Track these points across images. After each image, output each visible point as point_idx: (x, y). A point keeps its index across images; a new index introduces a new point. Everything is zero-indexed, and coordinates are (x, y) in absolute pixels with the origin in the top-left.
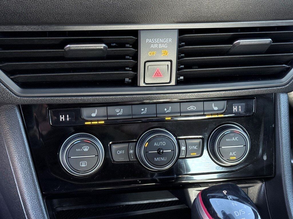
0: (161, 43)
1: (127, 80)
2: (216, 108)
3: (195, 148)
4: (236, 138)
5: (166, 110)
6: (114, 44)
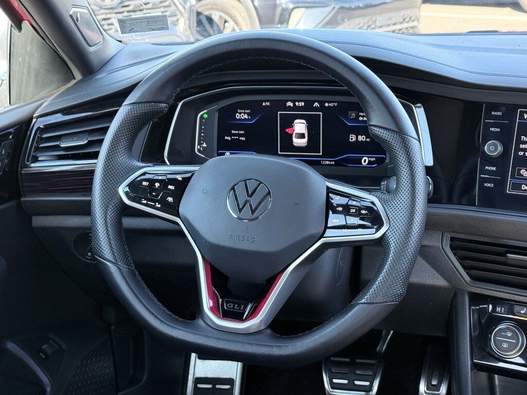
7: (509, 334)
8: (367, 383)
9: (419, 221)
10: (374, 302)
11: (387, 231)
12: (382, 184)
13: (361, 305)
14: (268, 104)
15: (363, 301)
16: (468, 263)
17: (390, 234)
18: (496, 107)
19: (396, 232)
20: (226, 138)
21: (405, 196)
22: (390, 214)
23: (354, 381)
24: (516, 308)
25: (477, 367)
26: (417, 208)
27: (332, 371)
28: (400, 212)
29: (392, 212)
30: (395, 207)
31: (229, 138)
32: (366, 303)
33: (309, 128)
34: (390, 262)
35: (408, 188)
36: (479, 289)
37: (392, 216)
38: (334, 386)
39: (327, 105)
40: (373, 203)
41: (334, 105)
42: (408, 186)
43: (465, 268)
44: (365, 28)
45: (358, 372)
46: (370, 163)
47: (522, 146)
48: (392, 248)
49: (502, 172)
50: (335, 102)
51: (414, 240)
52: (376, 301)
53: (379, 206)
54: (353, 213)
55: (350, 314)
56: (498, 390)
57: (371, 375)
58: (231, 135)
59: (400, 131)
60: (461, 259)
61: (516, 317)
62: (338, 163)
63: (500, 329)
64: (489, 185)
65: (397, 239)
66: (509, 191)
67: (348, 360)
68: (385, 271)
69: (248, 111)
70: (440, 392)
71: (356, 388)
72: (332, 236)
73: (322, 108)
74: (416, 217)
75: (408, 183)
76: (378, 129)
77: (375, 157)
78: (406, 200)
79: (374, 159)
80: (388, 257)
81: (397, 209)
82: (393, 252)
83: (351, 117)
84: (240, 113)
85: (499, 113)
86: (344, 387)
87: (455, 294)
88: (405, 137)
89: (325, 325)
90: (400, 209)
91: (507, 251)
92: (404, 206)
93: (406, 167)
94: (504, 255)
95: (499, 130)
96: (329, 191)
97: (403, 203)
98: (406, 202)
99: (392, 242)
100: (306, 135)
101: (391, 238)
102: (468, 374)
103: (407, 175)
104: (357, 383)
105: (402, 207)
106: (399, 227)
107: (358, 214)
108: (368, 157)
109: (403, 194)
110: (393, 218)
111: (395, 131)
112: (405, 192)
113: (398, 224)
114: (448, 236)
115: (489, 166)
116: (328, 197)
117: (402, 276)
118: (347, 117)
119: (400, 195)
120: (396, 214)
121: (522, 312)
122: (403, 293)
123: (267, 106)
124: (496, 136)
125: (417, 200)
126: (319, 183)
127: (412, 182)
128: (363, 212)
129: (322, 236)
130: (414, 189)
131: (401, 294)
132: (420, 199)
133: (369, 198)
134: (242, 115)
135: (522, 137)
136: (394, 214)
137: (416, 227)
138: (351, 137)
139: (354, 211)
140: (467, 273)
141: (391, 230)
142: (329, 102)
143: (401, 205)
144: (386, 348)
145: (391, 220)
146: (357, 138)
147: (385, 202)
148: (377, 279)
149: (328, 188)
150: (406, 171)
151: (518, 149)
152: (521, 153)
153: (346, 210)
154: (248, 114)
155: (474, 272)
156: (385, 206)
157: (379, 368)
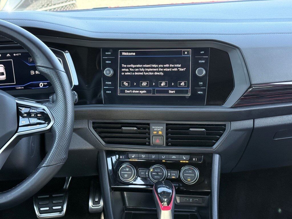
0: (159, 129)
1: (147, 143)
2: (185, 158)
3: (174, 175)
4: (191, 171)
5: (162, 157)
6: (142, 129)
7: (127, 169)
8: (60, 207)
9: (70, 117)
10: (50, 165)
11: (53, 124)
12: (50, 97)
13: (43, 168)
15: (44, 165)
16: (103, 135)
17: (55, 126)
18: (107, 50)
19: (58, 125)
21: (61, 104)
22: (54, 115)
23: (52, 207)
24: (130, 155)
25: (113, 190)
26: (68, 110)
27: (40, 204)
28: (59, 113)
29: (55, 114)
30: (56, 110)
32: (46, 166)
33: (6, 69)
34: (56, 141)
35: (62, 99)
36: (110, 148)
37: (55, 116)
38: (41, 212)
39: (15, 55)
40: (44, 110)
41: (19, 55)
42: (62, 98)
43: (102, 137)
44: (46, 5)
45: (54, 202)
46: (44, 86)
47: (123, 70)
48: (57, 134)
49: (115, 84)
50: (19, 53)
51: (68, 127)
52: (51, 164)
53: (47, 111)
54: (33, 116)
55: (37, 174)
56: (126, 199)
57: (61, 202)
59: (54, 68)
60: (99, 133)
61: (130, 160)
62: (26, 88)
63: (123, 167)
64: (109, 92)
65: (59, 128)
66: (119, 94)
67: (48, 196)
68: (54, 147)
70: (100, 204)
71: (54, 211)
72: (22, 131)
73: (12, 57)
74: (68, 115)
75: (62, 97)
76: (42, 68)
77: (46, 82)
78: (62, 106)
79: (46, 83)
80: (55, 139)
81: (57, 111)
82: (58, 136)
83: (30, 61)
85: (109, 53)
86: (48, 212)
87: (98, 152)
88: (57, 71)
89: (23, 182)
90: (59, 111)
91: (122, 126)
92: (61, 110)
93: (59, 88)
94: (120, 128)
95: (110, 62)
96: (18, 105)
97: (60, 108)
98: (62, 107)
99: (57, 130)
100: (5, 73)
101: (56, 128)
102: (108, 194)
103: (61, 92)
104: (54, 208)
105: (60, 110)
106: (60, 121)
107: (36, 116)
108: (43, 83)
109: (60, 103)
110: (56, 117)
111: (51, 68)
112: (61, 102)
113: (59, 120)
114: (91, 122)
115: (107, 82)
116: (18, 109)
117: (64, 148)
118: (27, 61)
119: (58, 104)
120: (57, 114)
121: (133, 157)
122: (66, 158)
124: (109, 66)
125: (68, 105)
126: (12, 101)
127: (64, 96)
128: (39, 115)
129: (16, 132)
130: (66, 99)
131: (65, 158)
132: (70, 105)
133: (42, 107)
135: (122, 65)
136: (56, 114)
137: (69, 120)
138: (31, 72)
139: (33, 115)
140: (103, 140)
141: (55, 123)
142: (16, 53)
143: (59, 109)
144: (69, 186)
145: (55, 118)
146: (35, 72)
147: (50, 108)
148: (50, 152)
149: (17, 104)
150: (60, 90)
151: (121, 72)
152: (123, 74)
153: (29, 115)
155: (106, 139)
156: (51, 110)
157: (66, 197)
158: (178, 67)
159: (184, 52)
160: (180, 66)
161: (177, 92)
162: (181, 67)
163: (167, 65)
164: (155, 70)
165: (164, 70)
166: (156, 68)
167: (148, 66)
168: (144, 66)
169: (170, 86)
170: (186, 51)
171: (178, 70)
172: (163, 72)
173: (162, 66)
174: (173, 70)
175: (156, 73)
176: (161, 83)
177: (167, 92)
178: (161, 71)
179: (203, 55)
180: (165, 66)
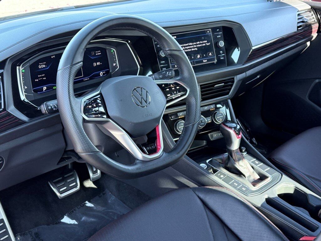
3: (210, 120)
4: (220, 114)
7: (182, 124)
8: (75, 184)
14: (54, 56)
20: (36, 80)
24: (178, 114)
31: (37, 80)
38: (61, 193)
45: (68, 181)
46: (103, 74)
49: (167, 62)
58: (38, 78)
61: (179, 118)
62: (90, 78)
63: (179, 124)
67: (61, 178)
69: (45, 63)
70: (98, 173)
71: (71, 188)
79: (105, 72)
83: (93, 55)
84: (41, 65)
86: (66, 191)
104: (70, 185)
108: (102, 72)
115: (162, 61)
121: (181, 115)
123: (54, 58)
134: (42, 66)
138: (94, 64)
146: (96, 64)
154: (45, 64)
157: (75, 174)
158: (205, 43)
159: (207, 31)
160: (206, 42)
161: (208, 60)
162: (208, 43)
163: (198, 43)
164: (191, 47)
165: (197, 46)
166: (192, 45)
167: (186, 45)
168: (184, 45)
169: (203, 57)
170: (208, 30)
171: (206, 45)
172: (197, 47)
173: (195, 43)
174: (203, 45)
175: (192, 50)
176: (197, 56)
177: (202, 62)
178: (195, 48)
179: (218, 32)
180: (197, 43)
